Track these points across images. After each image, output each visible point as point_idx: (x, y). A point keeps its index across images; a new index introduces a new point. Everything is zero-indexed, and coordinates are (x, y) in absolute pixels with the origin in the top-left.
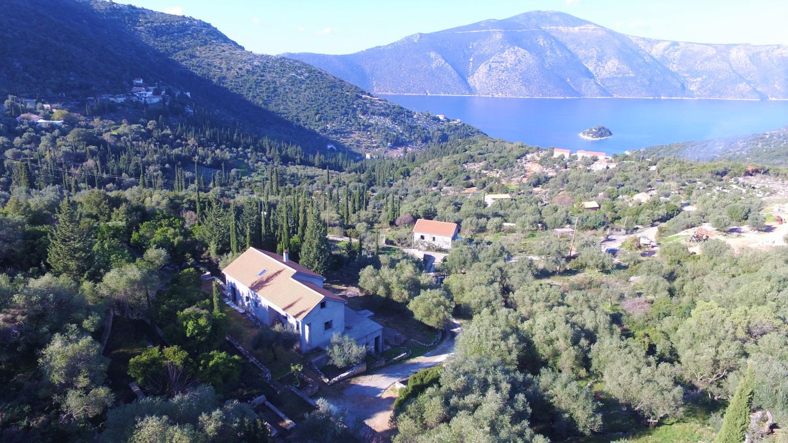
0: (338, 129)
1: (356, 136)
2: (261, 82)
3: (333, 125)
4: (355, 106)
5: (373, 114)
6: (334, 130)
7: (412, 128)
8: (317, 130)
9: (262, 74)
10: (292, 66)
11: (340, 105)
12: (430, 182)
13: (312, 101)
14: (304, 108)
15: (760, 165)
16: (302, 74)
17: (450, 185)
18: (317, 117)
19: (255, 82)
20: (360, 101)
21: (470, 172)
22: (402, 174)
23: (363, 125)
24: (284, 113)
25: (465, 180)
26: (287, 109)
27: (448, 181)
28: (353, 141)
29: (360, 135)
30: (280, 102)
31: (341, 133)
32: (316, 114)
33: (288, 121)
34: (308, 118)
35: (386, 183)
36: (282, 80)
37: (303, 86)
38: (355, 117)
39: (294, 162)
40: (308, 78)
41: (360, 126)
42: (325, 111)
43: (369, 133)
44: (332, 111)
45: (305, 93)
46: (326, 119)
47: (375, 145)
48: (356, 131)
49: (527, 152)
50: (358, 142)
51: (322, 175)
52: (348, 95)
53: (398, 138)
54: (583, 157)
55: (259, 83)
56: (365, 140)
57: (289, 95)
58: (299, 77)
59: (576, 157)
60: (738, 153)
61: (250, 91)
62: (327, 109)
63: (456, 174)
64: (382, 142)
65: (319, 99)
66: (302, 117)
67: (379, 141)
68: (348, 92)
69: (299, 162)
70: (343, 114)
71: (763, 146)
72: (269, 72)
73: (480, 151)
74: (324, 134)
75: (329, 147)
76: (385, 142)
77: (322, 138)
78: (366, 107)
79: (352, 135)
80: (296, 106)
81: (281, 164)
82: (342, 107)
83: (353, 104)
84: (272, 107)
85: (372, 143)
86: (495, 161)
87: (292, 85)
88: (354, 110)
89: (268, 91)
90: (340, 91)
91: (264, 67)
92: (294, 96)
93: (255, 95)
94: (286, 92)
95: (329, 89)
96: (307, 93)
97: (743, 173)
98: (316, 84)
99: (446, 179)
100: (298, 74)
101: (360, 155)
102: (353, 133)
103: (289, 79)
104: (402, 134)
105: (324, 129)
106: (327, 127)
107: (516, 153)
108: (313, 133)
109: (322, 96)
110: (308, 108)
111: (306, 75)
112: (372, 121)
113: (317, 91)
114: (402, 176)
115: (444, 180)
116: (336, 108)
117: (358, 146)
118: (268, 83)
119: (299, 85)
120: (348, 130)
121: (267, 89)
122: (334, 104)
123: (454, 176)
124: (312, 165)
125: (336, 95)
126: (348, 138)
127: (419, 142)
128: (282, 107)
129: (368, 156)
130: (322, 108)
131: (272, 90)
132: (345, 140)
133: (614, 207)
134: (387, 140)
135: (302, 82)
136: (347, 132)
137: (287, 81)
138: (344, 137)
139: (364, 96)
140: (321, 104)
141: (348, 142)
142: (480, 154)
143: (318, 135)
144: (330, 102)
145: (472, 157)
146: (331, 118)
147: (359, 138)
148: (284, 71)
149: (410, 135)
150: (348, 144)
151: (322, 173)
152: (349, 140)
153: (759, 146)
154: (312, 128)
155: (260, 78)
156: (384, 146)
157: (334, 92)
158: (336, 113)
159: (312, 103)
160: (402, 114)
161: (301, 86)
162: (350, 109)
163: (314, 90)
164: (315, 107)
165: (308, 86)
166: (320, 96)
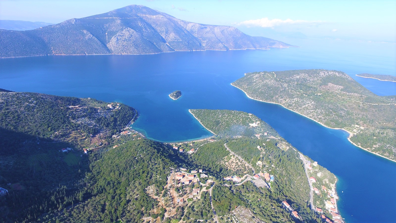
0: (63, 133)
1: (73, 134)
2: (8, 114)
3: (60, 131)
4: (67, 115)
5: (78, 118)
6: (61, 135)
7: (99, 120)
8: (52, 137)
9: (7, 107)
10: (24, 98)
11: (60, 118)
13: (43, 119)
14: (40, 125)
16: (32, 102)
18: (49, 129)
19: (4, 114)
20: (69, 111)
23: (75, 127)
24: (29, 132)
26: (29, 128)
28: (72, 138)
29: (75, 133)
30: (24, 124)
31: (65, 136)
32: (48, 128)
33: (33, 136)
34: (44, 131)
36: (21, 109)
37: (35, 110)
38: (69, 123)
40: (36, 104)
42: (53, 124)
43: (79, 130)
44: (56, 123)
45: (38, 115)
46: (55, 129)
47: (84, 138)
48: (72, 131)
50: (75, 138)
52: (62, 109)
53: (94, 129)
55: (7, 114)
56: (78, 135)
57: (28, 118)
58: (31, 105)
61: (3, 122)
62: (53, 122)
64: (87, 135)
65: (47, 117)
66: (41, 131)
67: (85, 134)
68: (61, 107)
70: (63, 123)
72: (11, 105)
74: (56, 139)
75: (64, 151)
76: (89, 134)
77: (56, 141)
78: (74, 114)
79: (71, 135)
80: (35, 125)
82: (61, 118)
83: (66, 114)
84: (20, 129)
85: (83, 137)
87: (29, 111)
88: (68, 117)
89: (14, 119)
90: (56, 108)
91: (7, 102)
92: (31, 118)
93: (7, 123)
94: (26, 117)
95: (51, 109)
96: (39, 115)
98: (42, 107)
100: (30, 103)
101: (81, 151)
102: (71, 133)
103: (26, 107)
104: (95, 126)
105: (55, 136)
106: (57, 134)
108: (49, 140)
109: (48, 114)
110: (42, 124)
111: (35, 102)
112: (79, 122)
113: (44, 112)
116: (58, 120)
117: (76, 142)
118: (13, 113)
119: (32, 110)
120: (68, 132)
121: (14, 117)
122: (56, 117)
125: (56, 112)
127: (105, 128)
128: (26, 128)
129: (86, 150)
130: (50, 123)
131: (17, 117)
132: (68, 139)
134: (89, 132)
135: (34, 108)
136: (68, 134)
137: (25, 109)
138: (68, 137)
139: (70, 107)
140: (49, 120)
141: (70, 140)
143: (53, 140)
144: (54, 117)
146: (57, 127)
147: (75, 136)
148: (21, 102)
149: (99, 125)
152: (70, 138)
154: (48, 137)
155: (6, 111)
156: (89, 137)
157: (54, 110)
158: (59, 123)
159: (44, 120)
160: (93, 113)
161: (34, 110)
162: (66, 118)
163: (43, 111)
164: (46, 123)
165: (38, 110)
166: (46, 114)
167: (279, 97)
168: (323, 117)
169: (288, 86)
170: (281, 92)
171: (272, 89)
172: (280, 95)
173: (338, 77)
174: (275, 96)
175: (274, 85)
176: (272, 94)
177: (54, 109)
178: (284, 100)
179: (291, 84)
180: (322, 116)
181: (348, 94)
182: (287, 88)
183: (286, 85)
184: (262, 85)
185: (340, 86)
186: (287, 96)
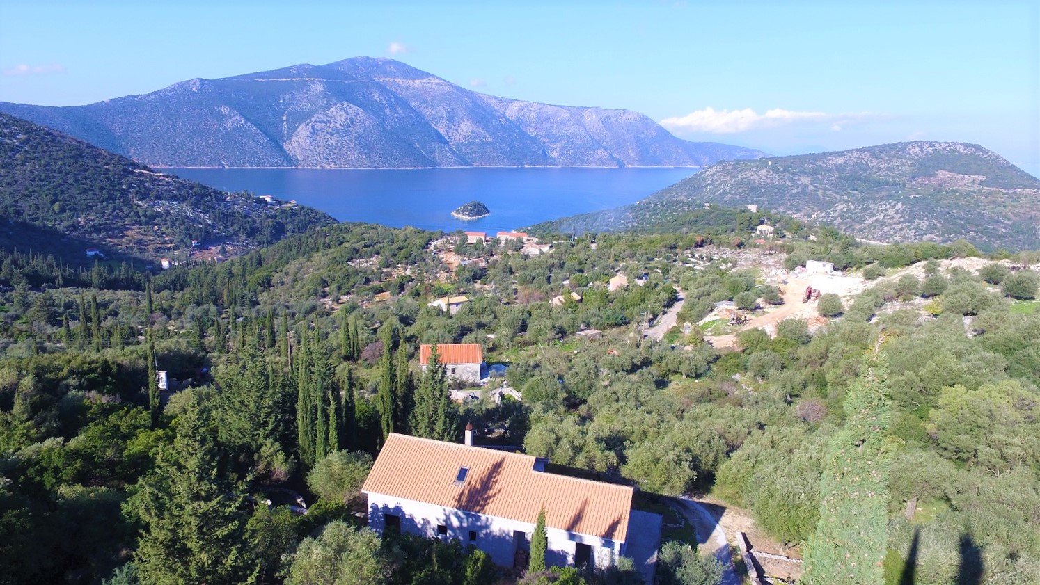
0: (100, 225)
1: (134, 233)
3: (90, 217)
4: (123, 187)
5: (158, 197)
6: (93, 226)
7: (226, 217)
8: (61, 228)
11: (97, 186)
12: (316, 292)
13: (42, 180)
14: (27, 193)
15: (705, 236)
16: (13, 135)
17: (348, 293)
18: (56, 207)
20: (132, 178)
21: (366, 271)
22: (259, 284)
23: (145, 215)
25: (365, 284)
27: (339, 288)
28: (130, 241)
29: (142, 231)
31: (106, 230)
32: (53, 202)
34: (38, 208)
35: (247, 301)
37: (18, 156)
38: (128, 203)
39: (52, 283)
40: (26, 141)
41: (140, 217)
42: (71, 197)
43: (156, 227)
44: (83, 196)
45: (25, 168)
46: (75, 210)
47: (170, 245)
48: (133, 225)
49: (431, 240)
50: (140, 242)
51: (118, 300)
52: (108, 170)
53: (208, 233)
54: (507, 240)
56: (151, 238)
58: (8, 141)
59: (498, 241)
60: (630, 225)
62: (74, 191)
63: (347, 276)
64: (182, 241)
65: (54, 177)
66: (27, 207)
67: (176, 239)
68: (107, 164)
69: (61, 282)
70: (107, 200)
71: (650, 216)
73: (363, 242)
74: (75, 233)
75: (90, 253)
76: (187, 240)
77: (73, 240)
78: (145, 187)
79: (128, 233)
80: (11, 189)
81: (30, 289)
82: (102, 188)
83: (120, 183)
85: (166, 242)
86: (395, 255)
88: (125, 193)
90: (91, 163)
95: (72, 161)
96: (28, 167)
97: (693, 245)
98: (44, 152)
99: (336, 285)
101: (151, 262)
102: (128, 229)
104: (213, 226)
105: (73, 225)
106: (80, 222)
107: (418, 241)
108: (53, 233)
109: (60, 172)
110: (34, 192)
111: (22, 137)
112: (160, 209)
113: (48, 164)
114: (260, 288)
115: (334, 287)
116: (91, 190)
117: (141, 249)
120: (120, 224)
122: (86, 184)
123: (346, 280)
124: (87, 284)
125: (86, 171)
126: (121, 237)
127: (243, 237)
129: (165, 264)
130: (62, 192)
132: (115, 241)
133: (607, 297)
134: (190, 235)
135: (14, 149)
136: (117, 228)
138: (114, 237)
139: (136, 171)
140: (60, 185)
141: (121, 244)
142: (366, 246)
143: (64, 235)
144: (77, 181)
145: (357, 251)
146: (83, 206)
147: (141, 237)
149: (226, 227)
150: (124, 246)
151: (114, 297)
152: (124, 240)
153: (648, 216)
154: (49, 224)
156: (187, 246)
157: (81, 165)
158: (92, 199)
159: (42, 183)
160: (207, 196)
161: (14, 155)
162: (117, 190)
163: (43, 162)
164: (48, 190)
165: (28, 155)
166: (55, 172)
167: (788, 209)
168: (937, 238)
169: (813, 183)
170: (792, 196)
171: (765, 191)
172: (792, 205)
173: (966, 155)
174: (776, 208)
175: (769, 181)
176: (766, 203)
177: (80, 163)
178: (805, 215)
179: (821, 177)
180: (936, 236)
181: (1003, 190)
182: (811, 188)
183: (805, 180)
184: (732, 185)
185: (976, 176)
186: (811, 206)
